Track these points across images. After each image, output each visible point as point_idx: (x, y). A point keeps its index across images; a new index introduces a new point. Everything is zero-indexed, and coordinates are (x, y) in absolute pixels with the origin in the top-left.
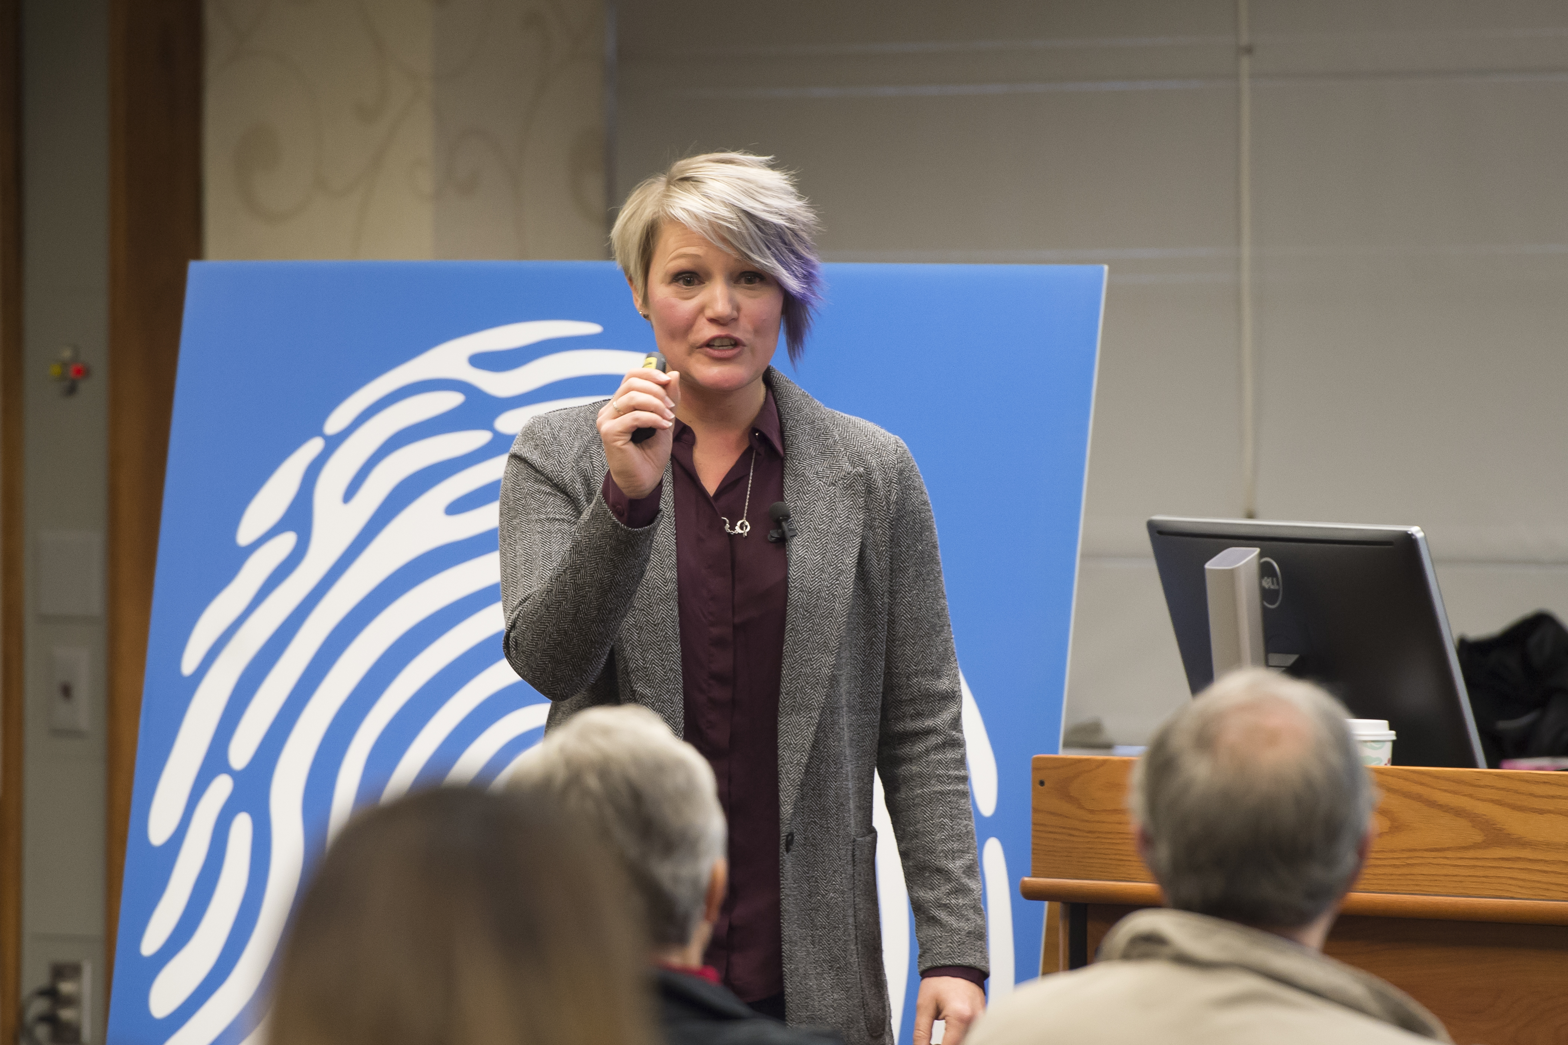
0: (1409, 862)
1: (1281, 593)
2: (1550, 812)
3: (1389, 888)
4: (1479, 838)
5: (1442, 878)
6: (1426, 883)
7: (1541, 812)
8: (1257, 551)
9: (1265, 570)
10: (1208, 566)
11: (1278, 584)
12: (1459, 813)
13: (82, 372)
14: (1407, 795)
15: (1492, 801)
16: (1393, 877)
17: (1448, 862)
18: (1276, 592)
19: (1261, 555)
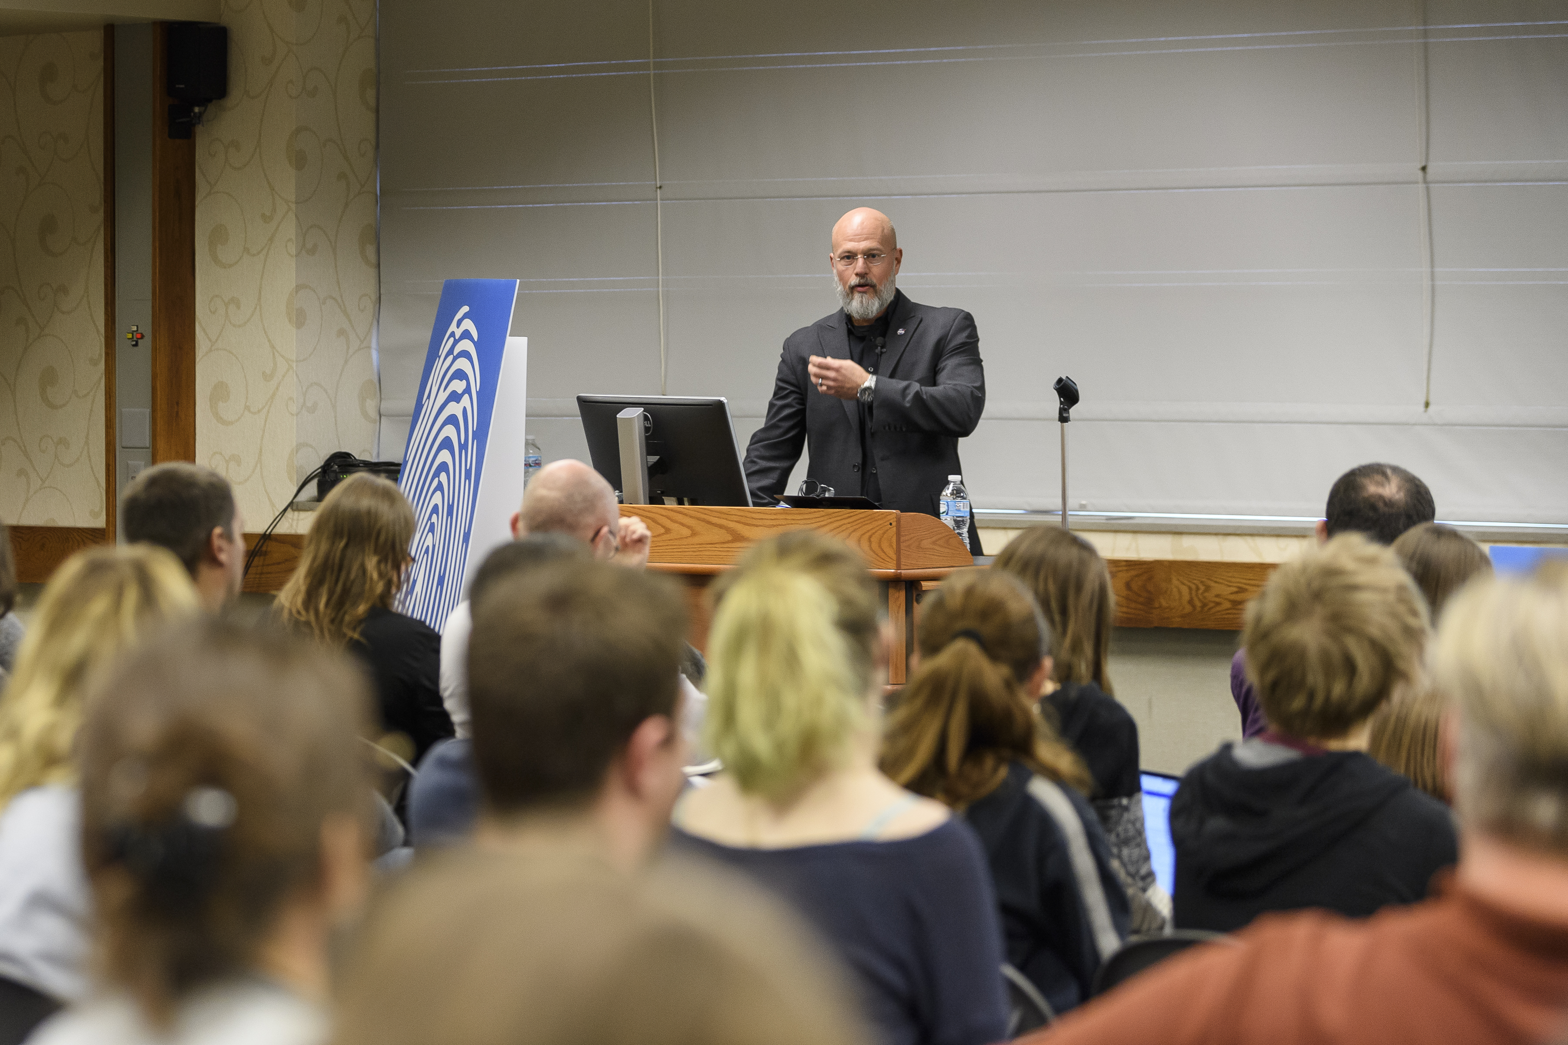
0: (700, 549)
1: (652, 429)
2: (761, 526)
3: (691, 561)
4: (730, 538)
5: (714, 557)
6: (707, 559)
7: (757, 526)
8: (643, 409)
9: (646, 418)
10: (618, 416)
11: (650, 424)
12: (721, 526)
13: (142, 337)
14: (698, 519)
15: (736, 521)
16: (692, 556)
17: (717, 549)
18: (649, 428)
19: (644, 411)
